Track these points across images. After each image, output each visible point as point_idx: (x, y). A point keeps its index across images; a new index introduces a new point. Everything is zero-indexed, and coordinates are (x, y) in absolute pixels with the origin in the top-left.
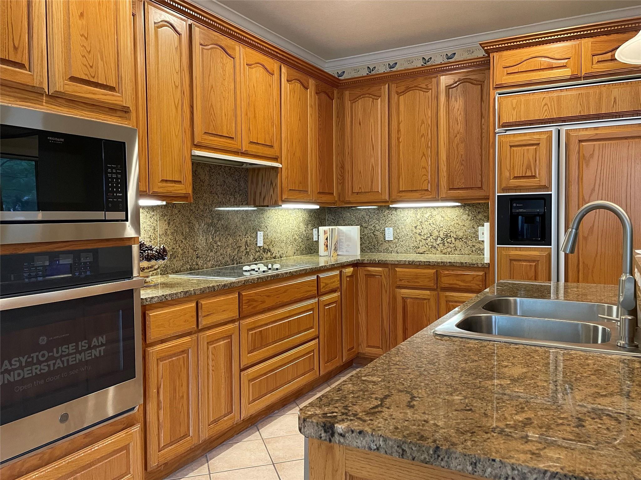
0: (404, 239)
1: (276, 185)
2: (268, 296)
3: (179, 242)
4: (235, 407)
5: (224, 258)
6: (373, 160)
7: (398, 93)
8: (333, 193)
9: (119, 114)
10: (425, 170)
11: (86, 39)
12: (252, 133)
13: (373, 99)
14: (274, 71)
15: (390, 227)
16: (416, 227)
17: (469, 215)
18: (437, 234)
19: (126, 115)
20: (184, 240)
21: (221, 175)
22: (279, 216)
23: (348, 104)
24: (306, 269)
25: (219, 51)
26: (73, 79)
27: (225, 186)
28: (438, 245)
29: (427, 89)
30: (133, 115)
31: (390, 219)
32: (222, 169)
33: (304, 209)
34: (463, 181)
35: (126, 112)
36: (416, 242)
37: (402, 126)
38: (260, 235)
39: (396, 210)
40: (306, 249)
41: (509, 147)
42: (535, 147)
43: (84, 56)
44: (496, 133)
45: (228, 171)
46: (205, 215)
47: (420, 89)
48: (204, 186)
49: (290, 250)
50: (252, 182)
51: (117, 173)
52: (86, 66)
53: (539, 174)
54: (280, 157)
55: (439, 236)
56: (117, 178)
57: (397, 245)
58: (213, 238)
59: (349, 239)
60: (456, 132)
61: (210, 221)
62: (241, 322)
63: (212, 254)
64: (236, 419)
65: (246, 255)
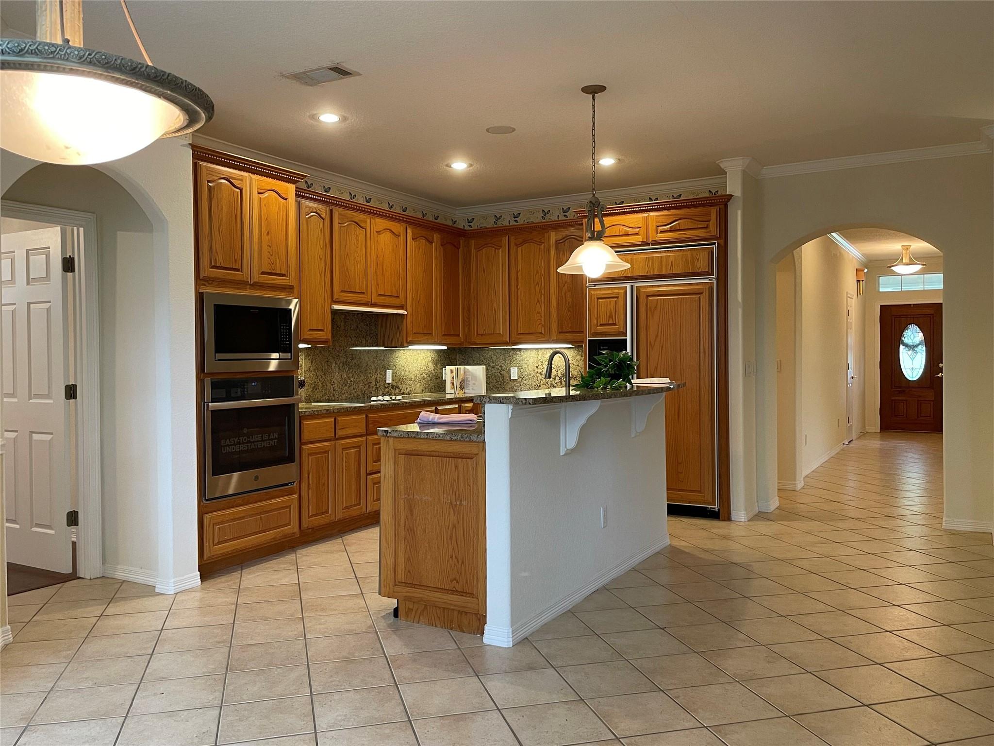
0: (527, 378)
1: (402, 329)
2: (390, 420)
3: (320, 377)
4: (363, 501)
5: (356, 392)
6: (495, 305)
7: (516, 245)
8: (458, 335)
9: (288, 290)
10: (539, 315)
11: (270, 247)
12: (380, 288)
13: (496, 249)
14: (400, 233)
15: (515, 366)
16: (537, 367)
17: (582, 356)
18: (556, 373)
19: (292, 291)
20: (323, 376)
21: (354, 321)
22: (407, 356)
23: (473, 251)
24: (425, 401)
25: (354, 226)
26: (263, 273)
27: (358, 331)
28: (556, 383)
29: (540, 243)
30: (295, 290)
31: (515, 359)
32: (355, 316)
33: (433, 350)
34: (570, 325)
35: (291, 289)
36: (538, 380)
37: (520, 274)
38: (389, 373)
39: (520, 351)
40: (435, 387)
41: (596, 299)
42: (615, 299)
43: (269, 258)
44: (587, 287)
45: (361, 318)
46: (341, 355)
47: (534, 242)
48: (340, 331)
49: (418, 387)
50: (382, 326)
51: (286, 329)
52: (270, 264)
53: (619, 322)
54: (405, 305)
55: (557, 376)
56: (286, 332)
57: (521, 384)
58: (346, 374)
59: (475, 377)
60: (564, 282)
61: (345, 360)
62: (368, 437)
63: (346, 388)
64: (363, 511)
65: (375, 390)
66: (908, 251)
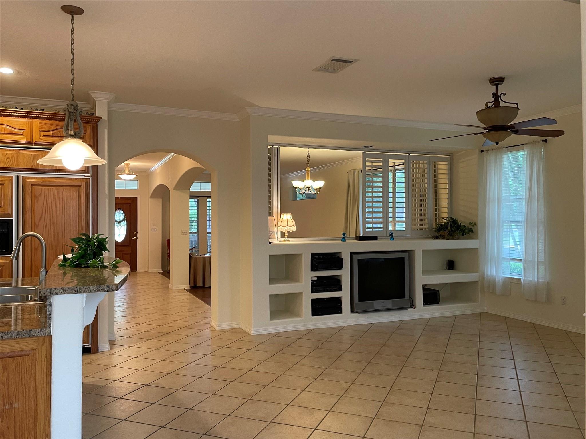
53: (4, 205)
66: (128, 167)
